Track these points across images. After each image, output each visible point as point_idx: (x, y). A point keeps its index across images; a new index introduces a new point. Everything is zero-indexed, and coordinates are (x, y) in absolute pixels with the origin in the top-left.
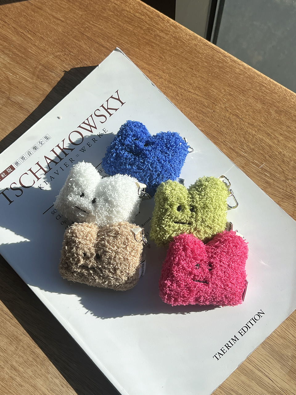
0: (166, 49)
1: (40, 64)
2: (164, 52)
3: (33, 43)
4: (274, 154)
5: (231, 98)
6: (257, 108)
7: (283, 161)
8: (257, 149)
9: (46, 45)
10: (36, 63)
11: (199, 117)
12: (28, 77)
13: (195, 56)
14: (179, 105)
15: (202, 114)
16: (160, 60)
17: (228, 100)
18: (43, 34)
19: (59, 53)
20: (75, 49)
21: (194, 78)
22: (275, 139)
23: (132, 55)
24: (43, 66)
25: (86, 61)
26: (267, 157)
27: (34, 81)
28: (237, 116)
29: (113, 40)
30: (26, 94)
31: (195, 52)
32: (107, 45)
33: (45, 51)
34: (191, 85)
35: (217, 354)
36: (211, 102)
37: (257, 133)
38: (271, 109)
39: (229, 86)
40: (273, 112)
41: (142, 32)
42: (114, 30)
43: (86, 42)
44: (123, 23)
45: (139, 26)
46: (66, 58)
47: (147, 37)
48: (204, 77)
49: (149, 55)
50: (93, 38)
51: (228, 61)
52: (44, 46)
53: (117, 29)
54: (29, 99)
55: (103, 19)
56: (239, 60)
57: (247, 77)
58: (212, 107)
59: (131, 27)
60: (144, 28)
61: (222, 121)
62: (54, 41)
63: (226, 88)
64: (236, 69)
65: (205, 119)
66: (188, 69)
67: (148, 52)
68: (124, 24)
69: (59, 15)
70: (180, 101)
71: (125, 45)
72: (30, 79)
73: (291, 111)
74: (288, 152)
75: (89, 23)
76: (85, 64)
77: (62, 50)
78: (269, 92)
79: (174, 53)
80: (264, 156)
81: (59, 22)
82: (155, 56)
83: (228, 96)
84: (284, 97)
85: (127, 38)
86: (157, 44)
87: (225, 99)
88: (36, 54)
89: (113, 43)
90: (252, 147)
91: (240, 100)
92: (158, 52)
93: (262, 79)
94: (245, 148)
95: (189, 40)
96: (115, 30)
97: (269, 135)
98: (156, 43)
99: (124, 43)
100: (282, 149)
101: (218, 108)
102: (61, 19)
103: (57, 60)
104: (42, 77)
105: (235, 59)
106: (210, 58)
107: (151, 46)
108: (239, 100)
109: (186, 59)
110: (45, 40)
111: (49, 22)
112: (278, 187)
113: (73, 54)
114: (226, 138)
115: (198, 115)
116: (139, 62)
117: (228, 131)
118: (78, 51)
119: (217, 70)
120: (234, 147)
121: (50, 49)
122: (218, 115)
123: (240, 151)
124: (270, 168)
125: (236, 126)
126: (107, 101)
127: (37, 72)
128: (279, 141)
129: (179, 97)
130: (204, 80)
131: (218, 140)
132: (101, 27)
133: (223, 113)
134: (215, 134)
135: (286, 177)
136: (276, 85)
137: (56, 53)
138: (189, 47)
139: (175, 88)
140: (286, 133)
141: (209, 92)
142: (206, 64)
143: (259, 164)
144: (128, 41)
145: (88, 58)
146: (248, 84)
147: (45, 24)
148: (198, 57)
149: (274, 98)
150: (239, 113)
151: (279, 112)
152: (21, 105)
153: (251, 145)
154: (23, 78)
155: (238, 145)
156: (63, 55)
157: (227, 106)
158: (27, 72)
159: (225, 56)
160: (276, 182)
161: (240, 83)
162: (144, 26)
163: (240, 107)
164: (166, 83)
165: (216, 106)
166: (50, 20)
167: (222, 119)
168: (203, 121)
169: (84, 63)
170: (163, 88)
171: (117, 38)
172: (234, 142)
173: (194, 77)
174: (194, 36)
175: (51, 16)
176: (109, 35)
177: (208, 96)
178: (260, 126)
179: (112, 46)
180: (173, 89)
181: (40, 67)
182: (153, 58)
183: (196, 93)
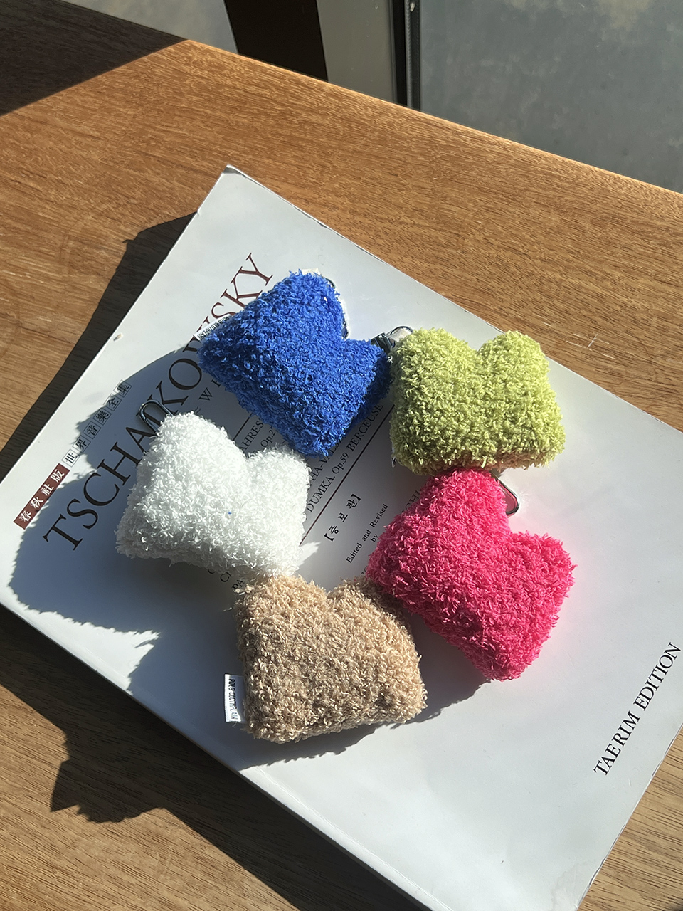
0: (331, 147)
1: (70, 238)
2: (328, 154)
3: (44, 197)
4: (611, 310)
5: (493, 217)
6: (552, 224)
7: (635, 321)
8: (573, 310)
9: (72, 195)
10: (61, 238)
11: (433, 270)
12: (49, 271)
13: (396, 148)
14: (386, 256)
15: (440, 262)
16: (322, 172)
17: (488, 221)
18: (61, 174)
19: (105, 206)
20: (136, 190)
21: (404, 192)
22: (605, 279)
23: (261, 175)
24: (77, 239)
25: (166, 208)
26: (600, 321)
27: (65, 275)
28: (515, 251)
29: (215, 153)
30: (53, 307)
31: (393, 138)
32: (204, 167)
33: (74, 208)
34: (402, 208)
35: (602, 761)
36: (452, 235)
37: (564, 276)
38: (580, 219)
39: (482, 191)
40: (587, 226)
41: (272, 122)
42: (209, 131)
43: (157, 170)
44: (225, 113)
45: (261, 113)
46: (123, 212)
47: (283, 131)
48: (425, 186)
49: (297, 166)
50: (169, 157)
51: (465, 141)
52: (70, 197)
53: (216, 129)
54: (64, 317)
55: (182, 114)
56: (488, 136)
57: (514, 166)
58: (457, 243)
59: (244, 118)
60: (274, 113)
61: (485, 268)
62: (87, 183)
63: (477, 198)
64: (487, 155)
65: (449, 271)
66: (386, 177)
67: (293, 161)
68: (229, 114)
69: (85, 127)
70: (387, 247)
71: (240, 158)
72: (53, 272)
73: (624, 214)
74: (639, 299)
75: (155, 129)
76: (165, 217)
77: (110, 198)
78: (568, 185)
79: (349, 152)
80: (591, 320)
81: (89, 141)
82: (310, 166)
83: (485, 214)
84: (603, 189)
85: (241, 141)
86: (307, 140)
87: (480, 220)
88: (55, 219)
89: (215, 160)
90: (562, 306)
91: (512, 216)
92: (316, 156)
93: (546, 163)
94: (548, 311)
95: (373, 117)
96: (212, 132)
97: (590, 274)
98: (306, 138)
99: (238, 153)
100: (626, 296)
101: (470, 243)
102: (92, 133)
103: (104, 222)
104: (80, 263)
105: (480, 133)
106: (427, 145)
107: (297, 148)
108: (509, 217)
109: (378, 157)
110: (67, 185)
111: (68, 145)
112: (637, 377)
113: (136, 202)
114: (502, 301)
115: (432, 266)
116: (280, 186)
117: (502, 286)
118: (145, 192)
119: (448, 166)
120: (523, 316)
121: (83, 201)
122: (473, 256)
123: (539, 321)
124: (611, 343)
125: (518, 272)
126: (234, 281)
127: (67, 257)
128: (614, 283)
129: (383, 239)
130: (427, 193)
131: (487, 308)
132: (181, 132)
133: (483, 251)
134: (477, 298)
135: (648, 354)
136: (579, 168)
137: (97, 207)
138: (377, 131)
139: (370, 222)
140: (624, 262)
141: (443, 215)
142: (422, 158)
143: (585, 338)
144: (246, 148)
145: (169, 203)
146: (520, 179)
147: (61, 153)
148: (401, 148)
149: (581, 195)
150: (517, 243)
151: (599, 222)
152: (48, 333)
153: (558, 304)
154: (40, 274)
155: (531, 309)
156: (114, 208)
157: (488, 235)
158: (46, 261)
159: (458, 133)
160: (631, 367)
161: (503, 180)
162: (272, 109)
163: (517, 230)
164: (349, 216)
165: (466, 241)
166: (69, 140)
167: (485, 263)
168: (446, 276)
169: (164, 214)
170: (343, 228)
171: (222, 147)
172: (521, 305)
173: (403, 190)
174: (383, 106)
175: (70, 133)
176: (204, 144)
177: (443, 222)
178: (568, 260)
179: (215, 166)
180: (366, 225)
181: (71, 244)
182: (308, 171)
183: (416, 223)
